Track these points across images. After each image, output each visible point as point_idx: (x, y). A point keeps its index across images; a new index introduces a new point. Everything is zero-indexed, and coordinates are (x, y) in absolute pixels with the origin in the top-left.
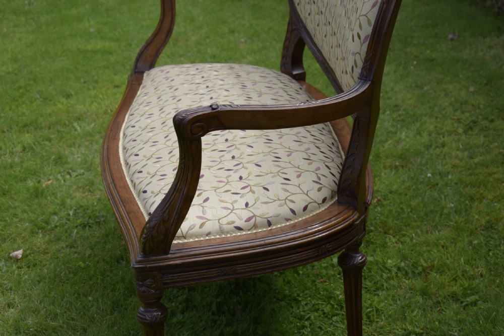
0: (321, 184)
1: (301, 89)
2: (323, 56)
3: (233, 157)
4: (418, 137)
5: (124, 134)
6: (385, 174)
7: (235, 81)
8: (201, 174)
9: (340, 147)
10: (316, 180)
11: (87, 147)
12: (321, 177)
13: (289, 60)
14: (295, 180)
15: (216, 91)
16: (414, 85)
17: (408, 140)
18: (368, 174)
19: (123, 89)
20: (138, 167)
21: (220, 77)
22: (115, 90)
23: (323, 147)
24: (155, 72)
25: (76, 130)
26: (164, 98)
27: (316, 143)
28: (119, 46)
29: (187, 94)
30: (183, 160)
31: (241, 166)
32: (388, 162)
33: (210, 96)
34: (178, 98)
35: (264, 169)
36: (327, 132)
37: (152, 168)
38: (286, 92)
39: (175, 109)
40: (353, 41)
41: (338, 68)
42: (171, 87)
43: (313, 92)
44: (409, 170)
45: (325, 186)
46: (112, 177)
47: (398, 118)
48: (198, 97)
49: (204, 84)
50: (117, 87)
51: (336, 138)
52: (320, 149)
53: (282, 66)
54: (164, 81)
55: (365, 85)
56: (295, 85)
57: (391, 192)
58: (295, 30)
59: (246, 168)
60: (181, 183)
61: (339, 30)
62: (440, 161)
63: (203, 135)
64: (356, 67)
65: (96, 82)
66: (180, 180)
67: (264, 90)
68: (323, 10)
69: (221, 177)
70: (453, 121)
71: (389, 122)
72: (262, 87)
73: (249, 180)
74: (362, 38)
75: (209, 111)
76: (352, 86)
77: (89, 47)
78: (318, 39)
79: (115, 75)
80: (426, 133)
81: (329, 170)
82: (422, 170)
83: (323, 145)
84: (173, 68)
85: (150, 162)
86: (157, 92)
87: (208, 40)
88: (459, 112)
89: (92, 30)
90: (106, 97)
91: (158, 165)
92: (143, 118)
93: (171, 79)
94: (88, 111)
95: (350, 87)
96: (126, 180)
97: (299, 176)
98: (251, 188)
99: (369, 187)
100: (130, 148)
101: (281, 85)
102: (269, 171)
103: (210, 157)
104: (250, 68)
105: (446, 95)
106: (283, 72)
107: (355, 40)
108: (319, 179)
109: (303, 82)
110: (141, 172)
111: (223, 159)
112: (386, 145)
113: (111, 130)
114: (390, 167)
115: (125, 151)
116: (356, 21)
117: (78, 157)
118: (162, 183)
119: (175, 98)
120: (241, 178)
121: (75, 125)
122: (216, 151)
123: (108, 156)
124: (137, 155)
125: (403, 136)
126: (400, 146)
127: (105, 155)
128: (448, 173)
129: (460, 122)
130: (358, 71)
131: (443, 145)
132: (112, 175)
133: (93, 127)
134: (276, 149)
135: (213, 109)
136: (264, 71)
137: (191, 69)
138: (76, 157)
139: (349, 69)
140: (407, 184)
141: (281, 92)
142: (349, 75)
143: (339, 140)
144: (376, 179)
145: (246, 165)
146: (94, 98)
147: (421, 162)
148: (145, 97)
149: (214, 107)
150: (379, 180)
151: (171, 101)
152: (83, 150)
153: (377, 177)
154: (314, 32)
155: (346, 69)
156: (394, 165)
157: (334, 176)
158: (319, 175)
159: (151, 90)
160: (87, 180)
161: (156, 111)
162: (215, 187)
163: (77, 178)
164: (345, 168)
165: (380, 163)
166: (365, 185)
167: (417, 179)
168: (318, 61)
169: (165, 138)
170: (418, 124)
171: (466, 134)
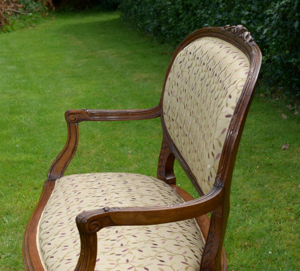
0: (187, 264)
1: (172, 191)
2: (188, 166)
3: (122, 245)
4: (261, 223)
5: (40, 228)
6: (237, 252)
7: (124, 186)
8: (97, 259)
9: (202, 235)
10: (184, 261)
11: (13, 235)
12: (188, 259)
13: (163, 169)
14: (168, 262)
15: (109, 194)
16: (257, 184)
17: (253, 226)
18: (223, 256)
19: (40, 190)
20: (50, 254)
21: (112, 183)
22: (35, 192)
23: (189, 236)
24: (63, 179)
25: (5, 222)
26: (70, 200)
27: (184, 233)
28: (38, 157)
29: (87, 197)
30: (84, 250)
31: (127, 251)
32: (240, 243)
33: (104, 198)
34: (80, 200)
35: (145, 254)
36: (192, 224)
37: (60, 254)
38: (161, 193)
39: (78, 208)
40: (209, 158)
41: (199, 176)
42: (75, 192)
43: (182, 194)
44: (255, 248)
45: (190, 266)
46: (30, 261)
47: (246, 209)
48: (96, 198)
49: (100, 188)
50: (36, 188)
51: (199, 228)
52: (186, 237)
53: (158, 174)
54: (70, 187)
55: (218, 191)
56: (168, 188)
57: (242, 266)
58: (167, 147)
59: (132, 253)
60: (82, 266)
61: (199, 149)
62: (278, 241)
63: (98, 230)
64: (211, 176)
65: (21, 185)
66: (81, 265)
67: (145, 192)
68: (187, 134)
69: (112, 260)
70: (287, 211)
71: (239, 213)
72: (143, 190)
73: (134, 262)
74: (215, 155)
75: (103, 212)
76: (209, 191)
77: (15, 159)
78: (184, 154)
79: (35, 180)
80: (267, 220)
81: (193, 253)
82: (264, 248)
83: (189, 234)
84: (77, 176)
85: (59, 250)
86: (65, 195)
87: (104, 152)
88: (291, 203)
89: (17, 146)
90: (27, 197)
91: (65, 252)
92: (54, 216)
93: (76, 185)
94: (14, 208)
95: (207, 192)
96: (41, 263)
97: (171, 259)
98: (135, 268)
99: (223, 265)
100: (44, 239)
101: (158, 189)
102: (149, 256)
103: (104, 245)
104: (133, 176)
105: (281, 191)
106: (159, 178)
107: (210, 157)
108: (186, 260)
109: (174, 185)
110: (52, 257)
111: (114, 246)
112: (238, 230)
113: (30, 225)
114: (241, 246)
115: (41, 241)
116: (210, 143)
117: (6, 243)
118: (69, 266)
119: (78, 200)
120: (127, 261)
121: (5, 218)
122: (109, 240)
123: (28, 245)
124: (50, 244)
125: (250, 223)
126: (248, 231)
127: (25, 244)
128: (284, 250)
129: (292, 212)
130: (213, 180)
131: (280, 229)
132: (30, 259)
133: (17, 220)
134: (153, 238)
135: (106, 211)
136: (145, 178)
137: (91, 177)
138: (5, 243)
139: (206, 179)
140: (254, 260)
141: (158, 194)
142: (206, 183)
143: (201, 230)
144: (231, 256)
145: (131, 251)
146: (19, 198)
147: (264, 242)
148: (56, 200)
149: (106, 209)
150: (233, 256)
151: (75, 202)
152: (10, 238)
153: (231, 254)
154: (181, 149)
155: (204, 178)
156: (243, 245)
157: (198, 258)
158: (186, 257)
159: (61, 194)
160: (13, 261)
161: (64, 210)
162: (108, 268)
163: (5, 259)
164: (206, 252)
165: (233, 244)
166: (220, 265)
167: (261, 256)
168: (185, 170)
169: (71, 230)
170: (261, 214)
171: (296, 220)
